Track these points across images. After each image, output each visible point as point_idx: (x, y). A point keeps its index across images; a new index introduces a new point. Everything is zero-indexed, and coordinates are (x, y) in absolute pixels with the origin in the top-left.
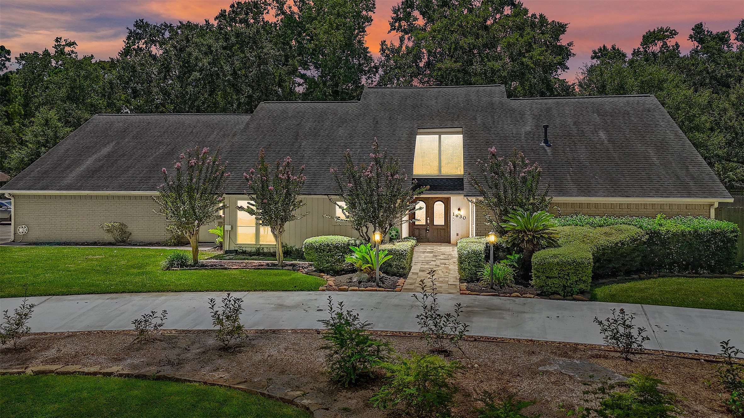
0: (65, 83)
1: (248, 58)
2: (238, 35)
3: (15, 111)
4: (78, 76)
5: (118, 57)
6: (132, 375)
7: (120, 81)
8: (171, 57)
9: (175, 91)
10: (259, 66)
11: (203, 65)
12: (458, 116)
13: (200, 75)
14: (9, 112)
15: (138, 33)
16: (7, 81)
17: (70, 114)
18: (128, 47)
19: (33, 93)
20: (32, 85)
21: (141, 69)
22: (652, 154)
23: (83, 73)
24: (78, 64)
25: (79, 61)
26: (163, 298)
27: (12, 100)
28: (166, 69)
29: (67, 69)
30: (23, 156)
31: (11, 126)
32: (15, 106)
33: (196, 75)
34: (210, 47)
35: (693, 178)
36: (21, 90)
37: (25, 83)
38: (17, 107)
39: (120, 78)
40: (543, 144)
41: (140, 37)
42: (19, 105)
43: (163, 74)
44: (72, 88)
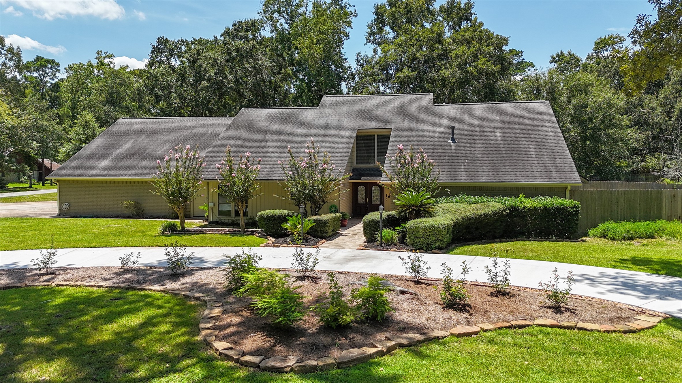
0: (104, 90)
1: (247, 69)
2: (238, 50)
3: (65, 113)
4: (115, 83)
5: (145, 68)
6: (113, 287)
7: (146, 88)
8: (186, 68)
9: (190, 96)
10: (256, 75)
11: (210, 75)
12: (391, 119)
13: (208, 83)
14: (60, 114)
15: (160, 49)
16: (57, 89)
17: (109, 115)
18: (152, 60)
19: (79, 98)
20: (78, 92)
21: (162, 78)
22: (532, 149)
23: (119, 81)
24: (115, 73)
25: (115, 71)
26: (151, 250)
27: (62, 105)
28: (182, 77)
29: (106, 78)
30: (69, 150)
31: (62, 126)
32: (65, 109)
33: (205, 83)
34: (215, 60)
35: (557, 167)
36: (69, 95)
37: (72, 90)
38: (66, 110)
39: (146, 86)
40: (450, 141)
41: (161, 51)
42: (68, 108)
43: (179, 82)
44: (110, 94)
